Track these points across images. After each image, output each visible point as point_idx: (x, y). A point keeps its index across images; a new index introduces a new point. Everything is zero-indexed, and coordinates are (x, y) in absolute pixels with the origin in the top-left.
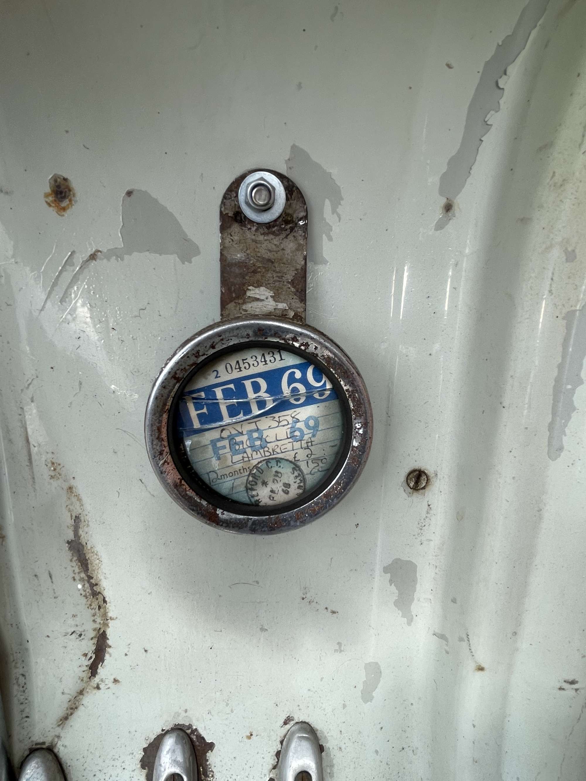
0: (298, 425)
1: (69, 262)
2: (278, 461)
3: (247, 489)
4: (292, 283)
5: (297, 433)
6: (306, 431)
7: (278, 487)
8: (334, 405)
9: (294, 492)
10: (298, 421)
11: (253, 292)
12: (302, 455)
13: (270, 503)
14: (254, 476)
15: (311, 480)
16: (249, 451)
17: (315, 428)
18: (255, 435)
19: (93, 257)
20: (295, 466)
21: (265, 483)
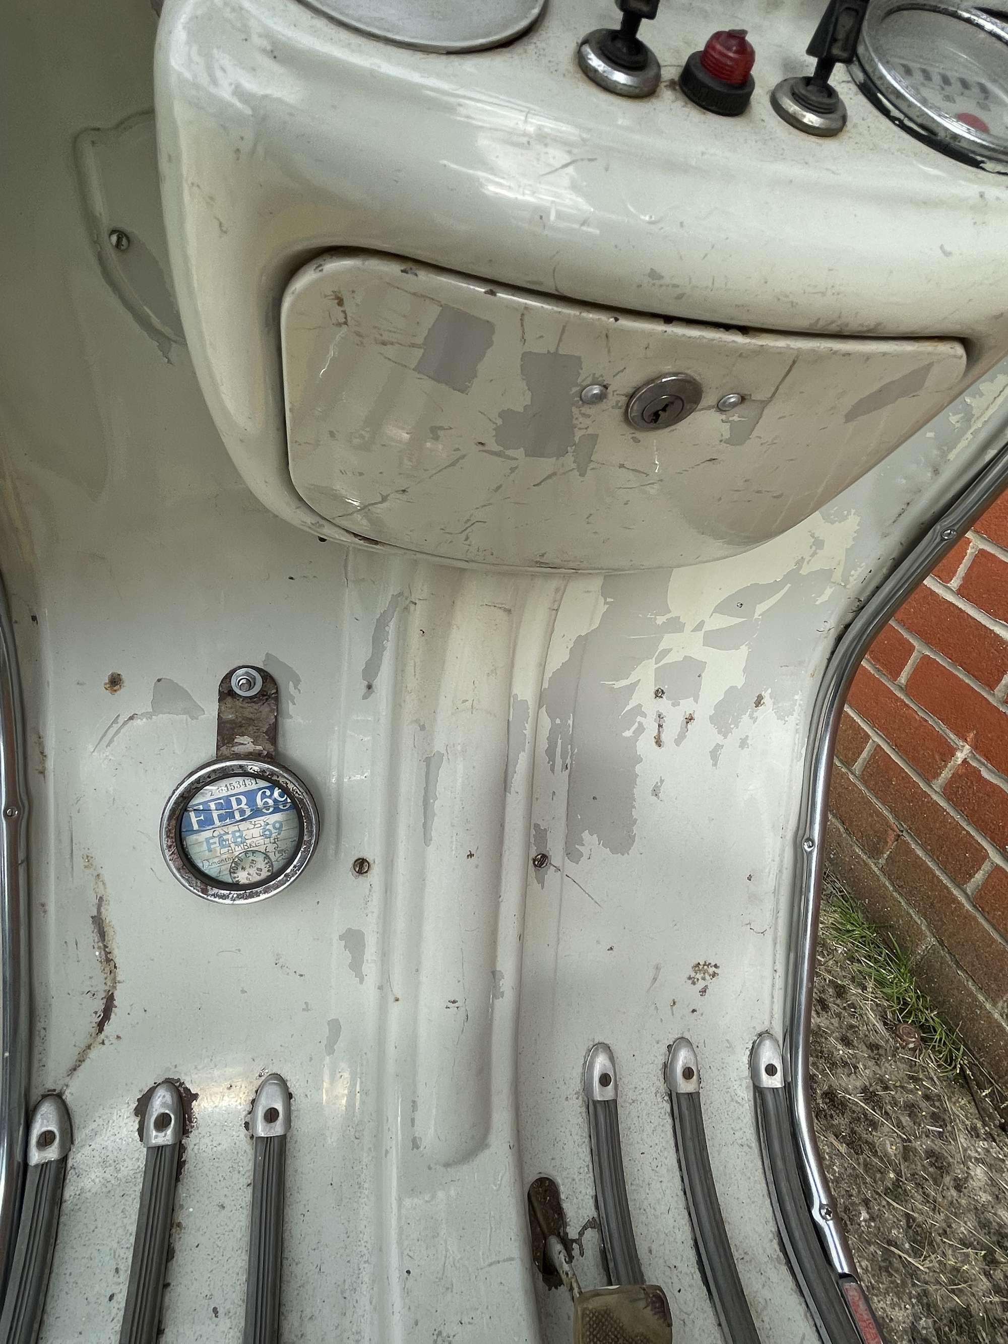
0: (268, 827)
1: (115, 721)
2: (254, 852)
3: (230, 873)
4: (266, 733)
5: (267, 833)
6: (274, 831)
7: (253, 871)
8: (293, 814)
9: (265, 874)
10: (268, 824)
11: (239, 739)
12: (271, 848)
13: (247, 882)
14: (236, 863)
15: (277, 866)
16: (233, 845)
17: (280, 829)
18: (238, 834)
19: (131, 718)
20: (267, 856)
21: (243, 868)
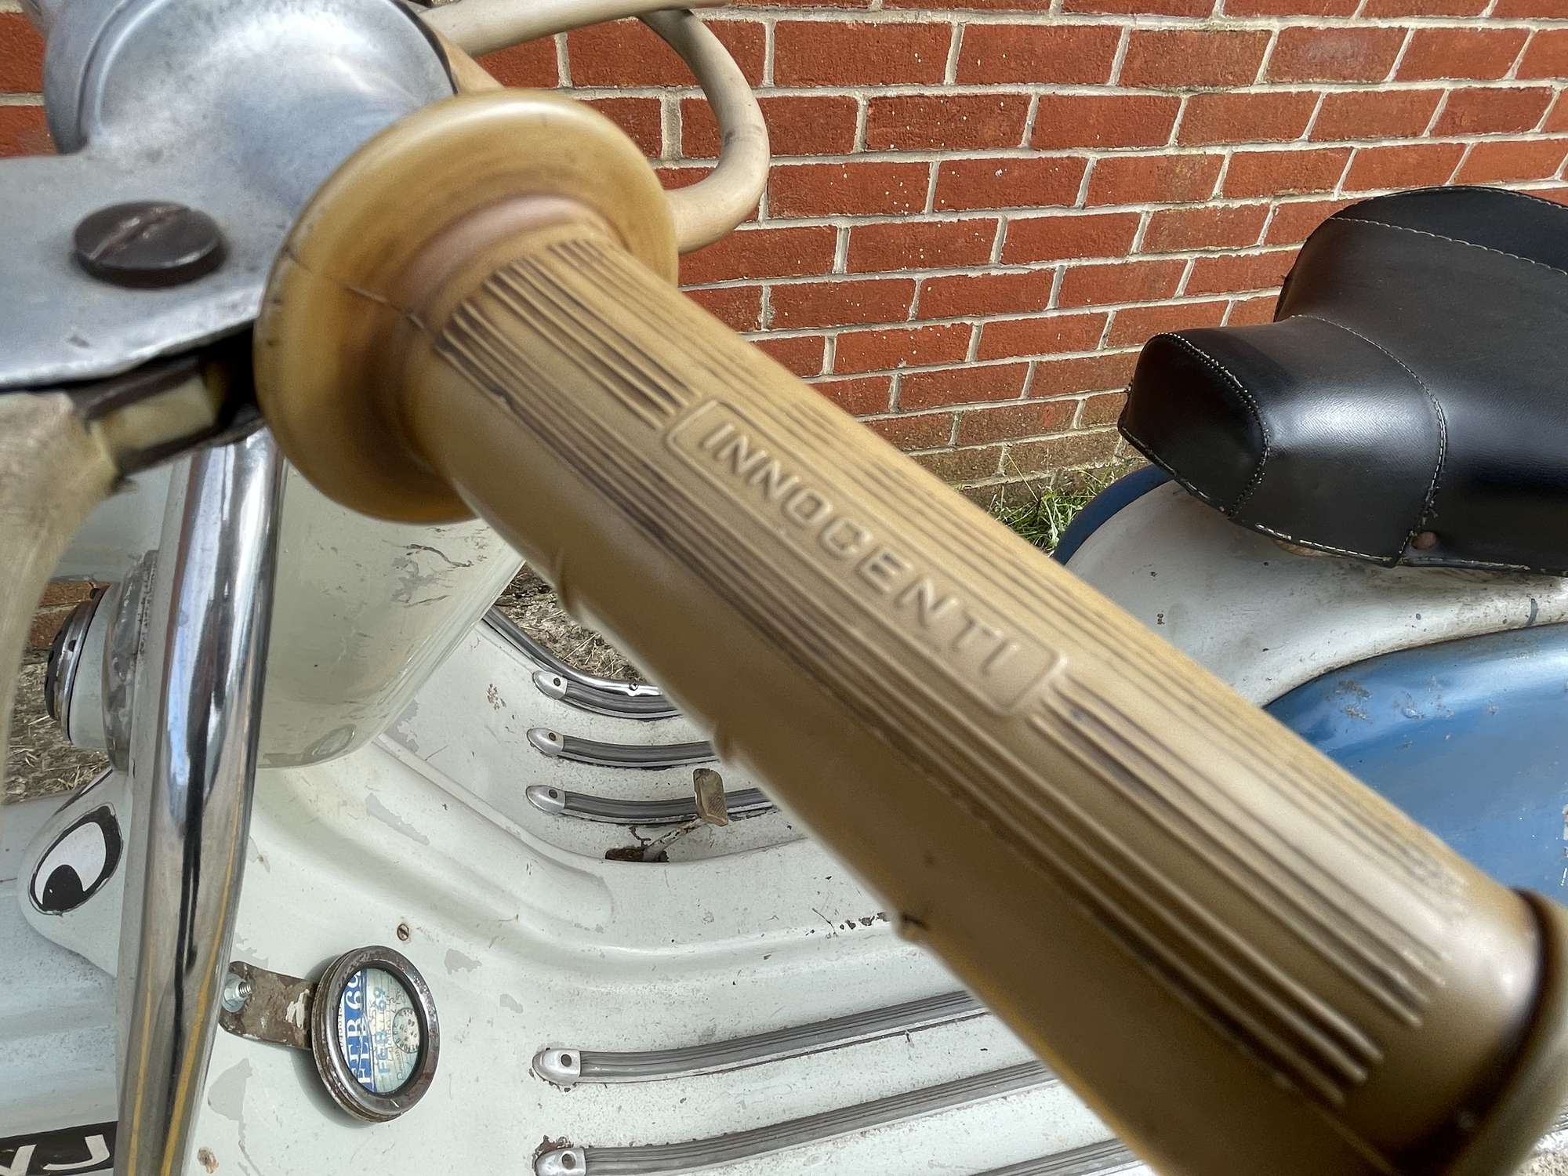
0: (377, 1003)
2: (394, 1026)
3: (409, 1052)
4: (287, 986)
5: (382, 1005)
6: (381, 999)
7: (410, 1029)
8: (370, 973)
9: (414, 1019)
10: (374, 1002)
11: (289, 1018)
12: (393, 1006)
13: (418, 1038)
14: (402, 1045)
15: (409, 1004)
16: (387, 1046)
20: (399, 1013)
21: (406, 1039)
